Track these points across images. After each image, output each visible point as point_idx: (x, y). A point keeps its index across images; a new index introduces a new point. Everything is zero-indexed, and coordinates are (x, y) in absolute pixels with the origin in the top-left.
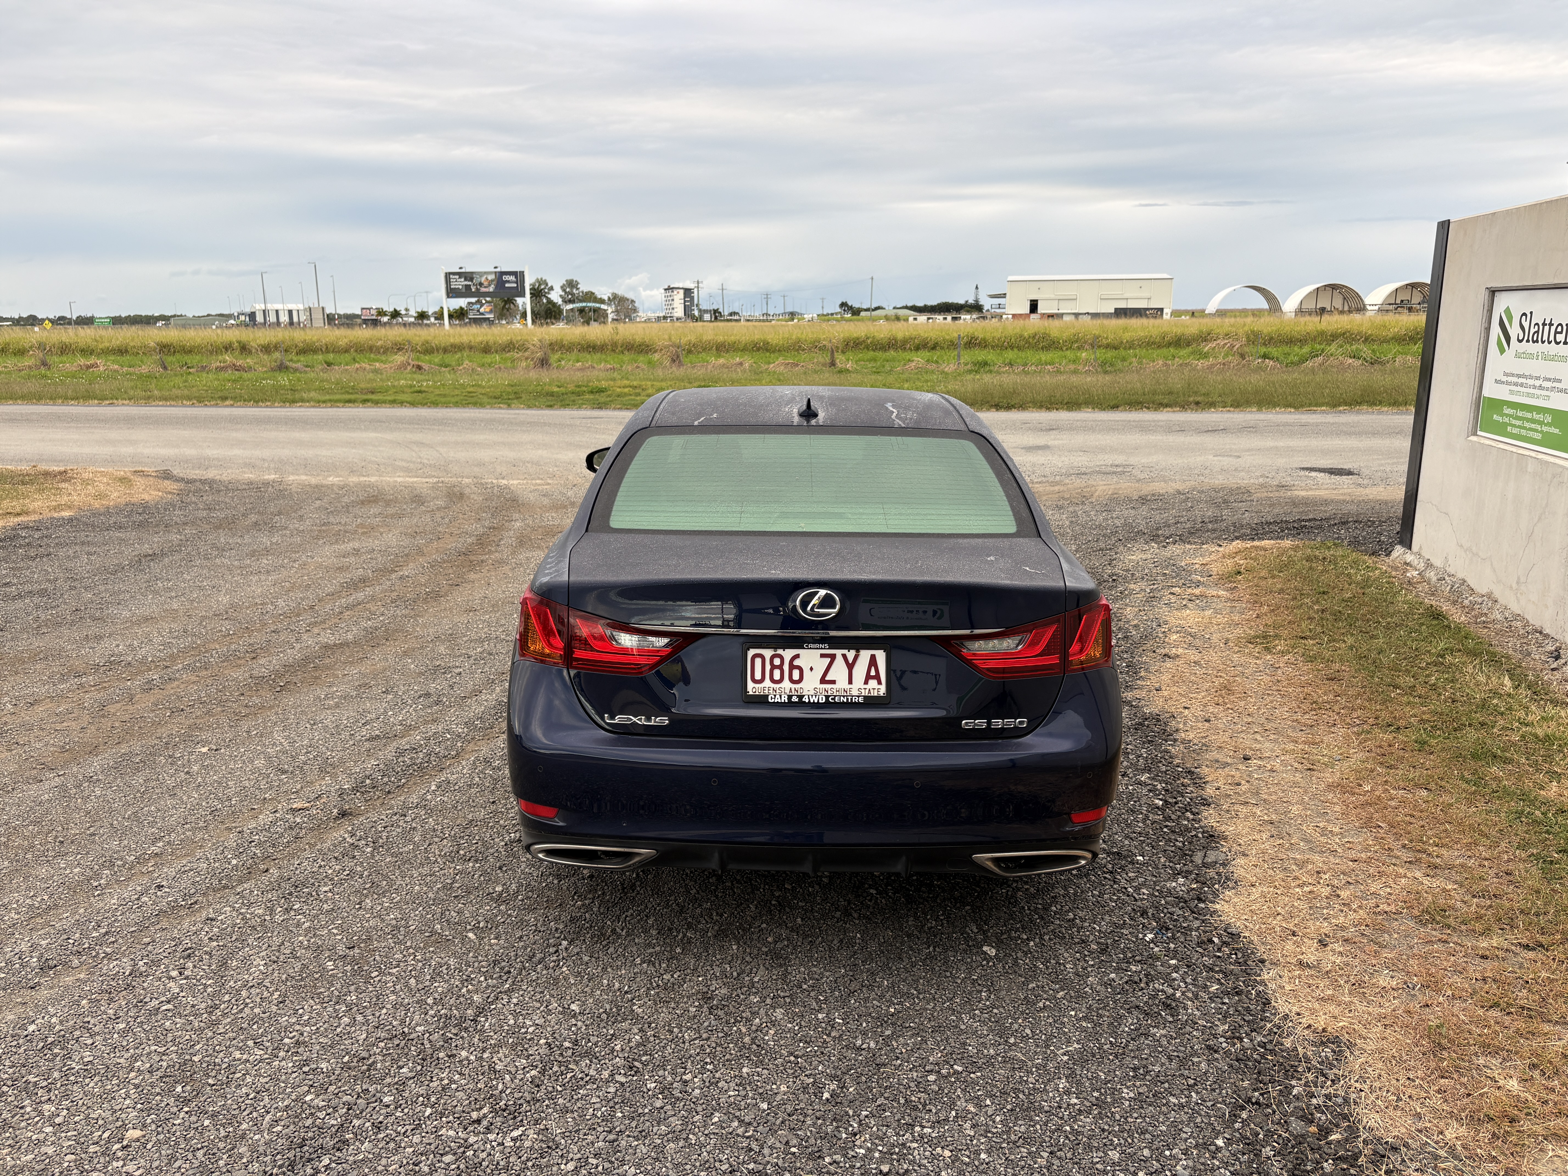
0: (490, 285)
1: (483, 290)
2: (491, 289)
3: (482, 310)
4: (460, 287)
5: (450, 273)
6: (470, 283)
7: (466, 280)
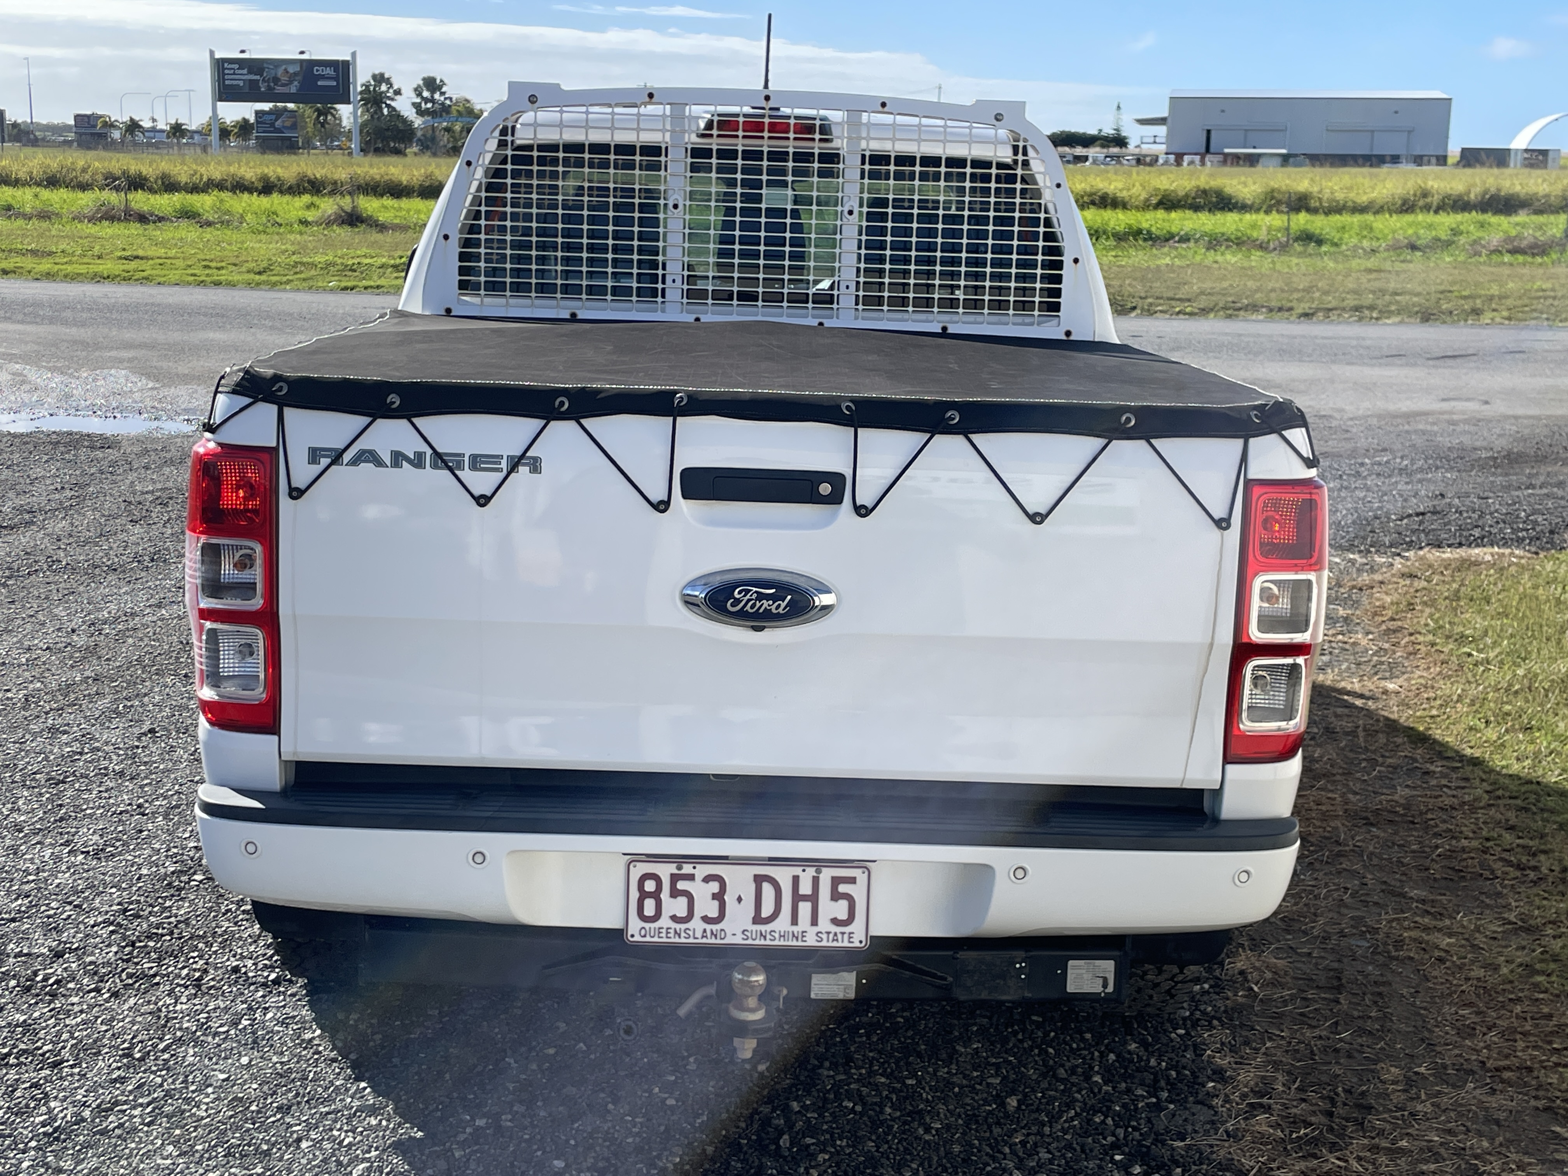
0: (291, 82)
1: (279, 89)
2: (293, 89)
3: (278, 124)
4: (241, 83)
5: (224, 60)
6: (258, 77)
7: (249, 73)
